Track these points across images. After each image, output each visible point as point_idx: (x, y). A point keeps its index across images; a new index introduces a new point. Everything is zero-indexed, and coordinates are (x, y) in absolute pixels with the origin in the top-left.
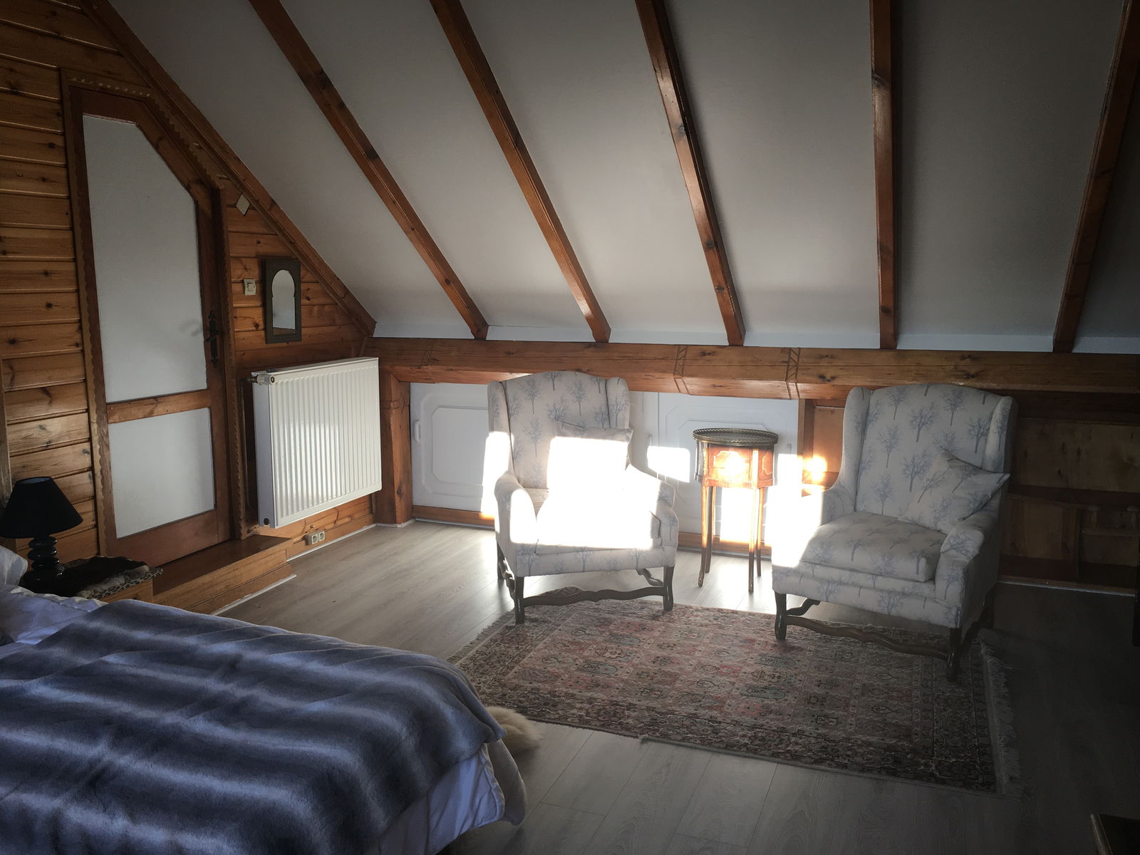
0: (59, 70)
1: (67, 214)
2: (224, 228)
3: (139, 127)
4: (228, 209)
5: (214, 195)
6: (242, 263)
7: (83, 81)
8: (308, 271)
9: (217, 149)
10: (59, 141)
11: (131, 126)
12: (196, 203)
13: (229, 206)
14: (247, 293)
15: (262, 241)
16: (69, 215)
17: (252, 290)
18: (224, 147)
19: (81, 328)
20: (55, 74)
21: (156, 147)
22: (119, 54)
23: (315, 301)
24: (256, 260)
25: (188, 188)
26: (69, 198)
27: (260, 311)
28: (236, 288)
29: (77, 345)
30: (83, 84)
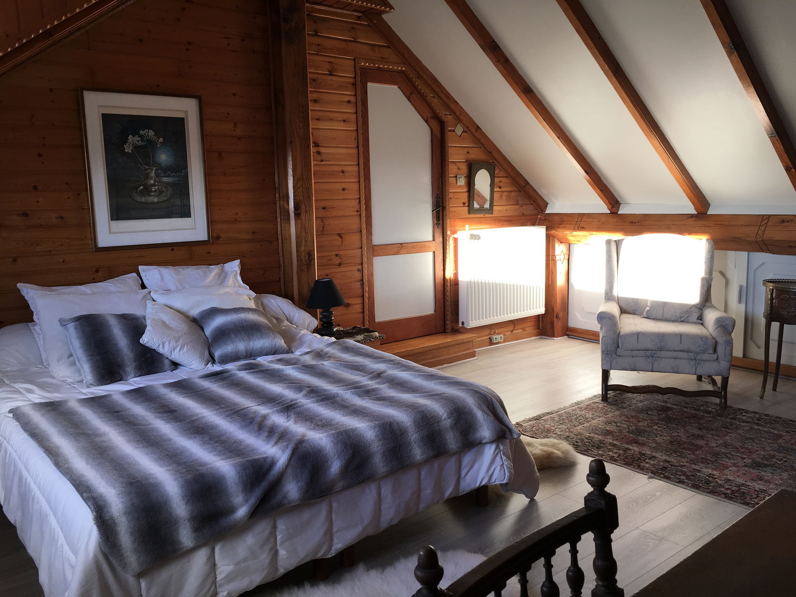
0: (354, 59)
1: (355, 139)
2: (446, 144)
3: (399, 88)
4: (449, 133)
5: (442, 124)
6: (456, 165)
7: (367, 64)
8: (501, 170)
9: (444, 98)
10: (353, 99)
11: (395, 87)
12: (432, 130)
13: (450, 131)
14: (459, 184)
15: (470, 152)
16: (357, 140)
17: (462, 182)
18: (448, 95)
19: (360, 202)
20: (352, 63)
21: (409, 99)
22: (388, 47)
23: (503, 189)
24: (465, 164)
25: (427, 122)
26: (357, 130)
27: (466, 195)
28: (452, 180)
29: (357, 211)
30: (367, 66)
